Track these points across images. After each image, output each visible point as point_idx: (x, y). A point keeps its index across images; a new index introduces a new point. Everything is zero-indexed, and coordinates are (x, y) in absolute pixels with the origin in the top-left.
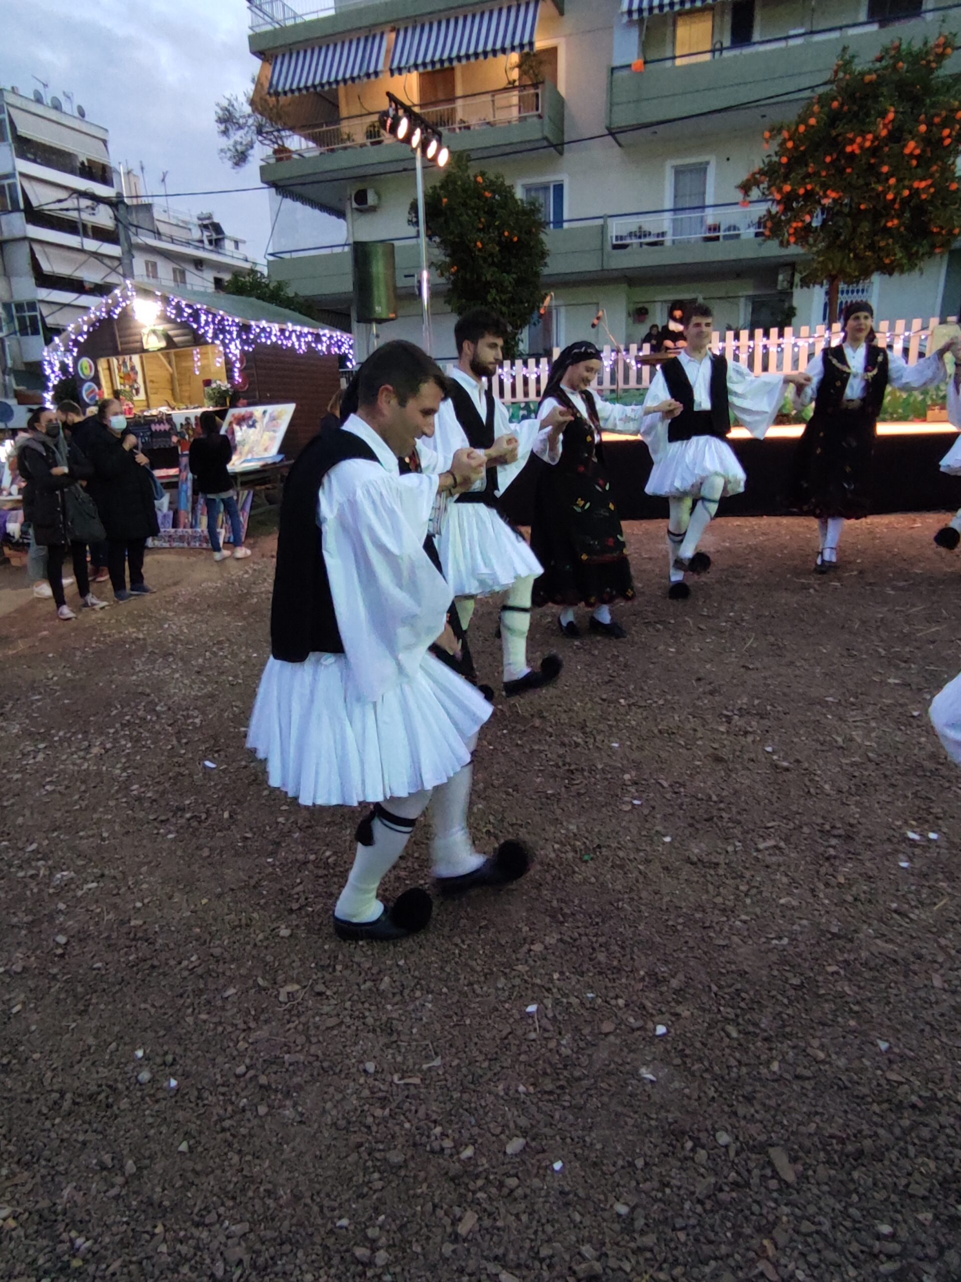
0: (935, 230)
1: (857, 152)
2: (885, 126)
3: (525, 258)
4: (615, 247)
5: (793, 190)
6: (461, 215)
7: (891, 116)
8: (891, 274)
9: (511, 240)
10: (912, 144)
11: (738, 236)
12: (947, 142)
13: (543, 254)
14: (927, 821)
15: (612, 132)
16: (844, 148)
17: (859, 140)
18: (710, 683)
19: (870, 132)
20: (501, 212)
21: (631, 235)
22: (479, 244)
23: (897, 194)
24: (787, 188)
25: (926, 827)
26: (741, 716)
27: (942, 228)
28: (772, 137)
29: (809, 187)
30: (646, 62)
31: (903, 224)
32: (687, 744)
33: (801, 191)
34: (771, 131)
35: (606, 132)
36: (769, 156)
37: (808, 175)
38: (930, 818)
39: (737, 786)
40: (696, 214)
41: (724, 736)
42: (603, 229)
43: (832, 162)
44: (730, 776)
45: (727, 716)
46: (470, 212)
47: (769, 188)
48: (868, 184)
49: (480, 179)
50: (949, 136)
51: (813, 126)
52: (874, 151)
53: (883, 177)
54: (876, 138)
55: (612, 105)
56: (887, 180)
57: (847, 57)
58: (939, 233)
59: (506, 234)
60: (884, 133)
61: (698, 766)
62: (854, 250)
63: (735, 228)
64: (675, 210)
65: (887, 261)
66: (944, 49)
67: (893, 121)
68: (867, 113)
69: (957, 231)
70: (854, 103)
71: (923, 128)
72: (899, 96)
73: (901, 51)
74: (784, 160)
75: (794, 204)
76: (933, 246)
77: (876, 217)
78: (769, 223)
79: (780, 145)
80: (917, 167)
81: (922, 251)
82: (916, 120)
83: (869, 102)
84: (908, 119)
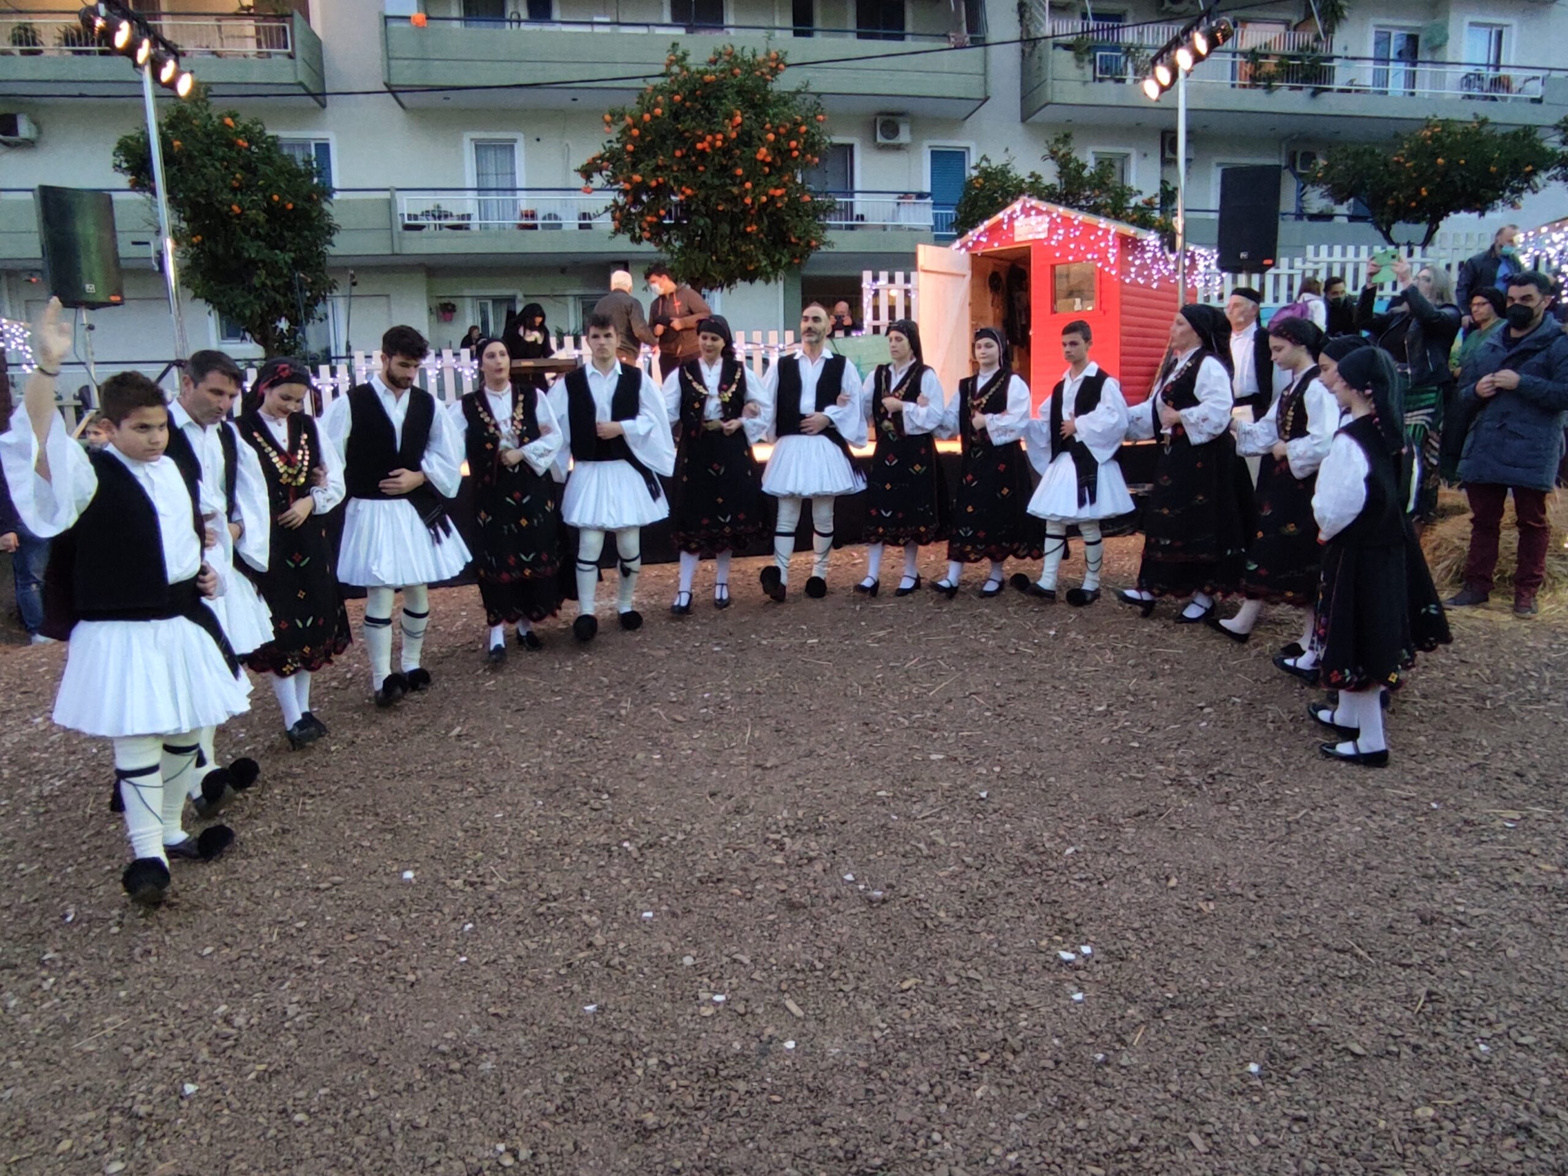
0: (793, 240)
1: (708, 150)
2: (734, 128)
3: (306, 233)
4: (408, 227)
5: (643, 182)
6: (205, 166)
7: (739, 119)
8: (752, 281)
9: (284, 206)
10: (764, 150)
11: (560, 226)
12: (796, 153)
13: (331, 230)
14: (1070, 932)
15: (392, 90)
16: (694, 144)
17: (709, 138)
18: (730, 798)
19: (719, 132)
20: (263, 168)
21: (426, 214)
22: (235, 208)
23: (755, 200)
24: (637, 178)
25: (1072, 938)
26: (793, 837)
27: (799, 238)
28: (613, 122)
29: (660, 180)
30: (428, 18)
31: (762, 231)
32: (744, 893)
33: (654, 183)
34: (612, 115)
35: (385, 89)
36: (610, 141)
37: (658, 168)
38: (1071, 926)
39: (836, 939)
40: (508, 197)
41: (785, 871)
42: (390, 204)
43: (683, 157)
44: (820, 928)
45: (775, 841)
46: (218, 165)
47: (614, 175)
48: (725, 185)
49: (228, 121)
50: (796, 149)
51: (657, 117)
52: (726, 152)
53: (738, 180)
54: (725, 139)
55: (389, 58)
56: (742, 183)
57: (679, 53)
58: (797, 245)
59: (276, 197)
60: (734, 135)
61: (773, 923)
62: (715, 253)
63: (556, 217)
64: (478, 189)
65: (752, 268)
66: (777, 64)
67: (741, 124)
68: (712, 112)
69: (814, 243)
70: (696, 100)
71: (771, 137)
72: (743, 101)
73: (736, 57)
74: (630, 147)
75: (644, 198)
76: (794, 256)
77: (734, 220)
78: (618, 214)
79: (623, 132)
80: (770, 174)
81: (784, 261)
82: (763, 128)
83: (712, 102)
84: (755, 125)
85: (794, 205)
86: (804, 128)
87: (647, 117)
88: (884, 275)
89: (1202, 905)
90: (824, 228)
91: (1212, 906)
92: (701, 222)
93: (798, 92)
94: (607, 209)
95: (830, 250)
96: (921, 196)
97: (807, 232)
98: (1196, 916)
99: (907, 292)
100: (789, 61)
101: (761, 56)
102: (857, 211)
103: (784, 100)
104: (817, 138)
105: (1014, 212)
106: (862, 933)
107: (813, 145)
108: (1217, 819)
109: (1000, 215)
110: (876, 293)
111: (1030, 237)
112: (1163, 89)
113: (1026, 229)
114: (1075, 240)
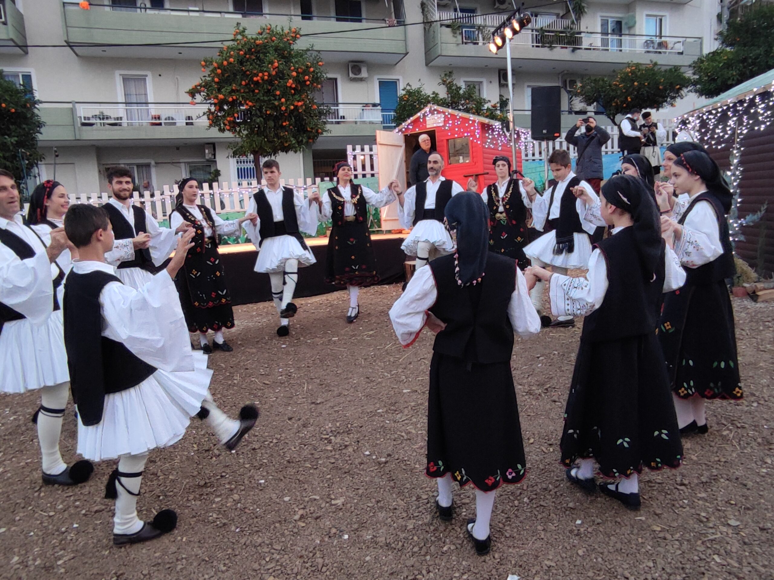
0: (309, 129)
1: (260, 81)
2: (274, 69)
4: (84, 125)
5: (225, 98)
7: (276, 64)
8: (286, 152)
9: (9, 110)
10: (291, 81)
11: (175, 123)
12: (308, 83)
15: (70, 45)
16: (252, 78)
17: (260, 74)
19: (266, 71)
21: (95, 116)
23: (287, 108)
24: (221, 96)
27: (312, 128)
28: (206, 66)
29: (234, 97)
30: (90, 4)
31: (291, 124)
33: (230, 99)
34: (205, 62)
35: (65, 44)
36: (205, 76)
37: (233, 91)
40: (143, 107)
42: (72, 111)
43: (246, 85)
47: (208, 95)
48: (270, 100)
50: (308, 80)
51: (231, 63)
52: (270, 82)
53: (277, 97)
54: (269, 75)
55: (67, 27)
56: (280, 99)
57: (241, 29)
58: (311, 132)
60: (274, 73)
62: (266, 137)
63: (173, 119)
64: (126, 103)
65: (287, 145)
66: (296, 35)
67: (277, 67)
68: (261, 61)
69: (320, 131)
70: (252, 54)
71: (294, 74)
72: (279, 55)
73: (273, 31)
74: (216, 80)
75: (225, 107)
76: (309, 138)
77: (276, 119)
78: (211, 116)
79: (212, 71)
81: (304, 140)
82: (290, 69)
83: (261, 55)
84: (285, 68)
85: (308, 110)
86: (312, 69)
87: (225, 63)
88: (358, 147)
90: (325, 123)
92: (258, 120)
93: (308, 50)
94: (204, 114)
95: (329, 135)
96: (374, 105)
97: (316, 125)
99: (371, 156)
100: (302, 33)
101: (286, 31)
102: (341, 114)
103: (300, 54)
104: (319, 74)
105: (426, 112)
107: (317, 78)
109: (419, 114)
110: (355, 158)
111: (435, 125)
112: (499, 48)
113: (432, 121)
114: (458, 126)
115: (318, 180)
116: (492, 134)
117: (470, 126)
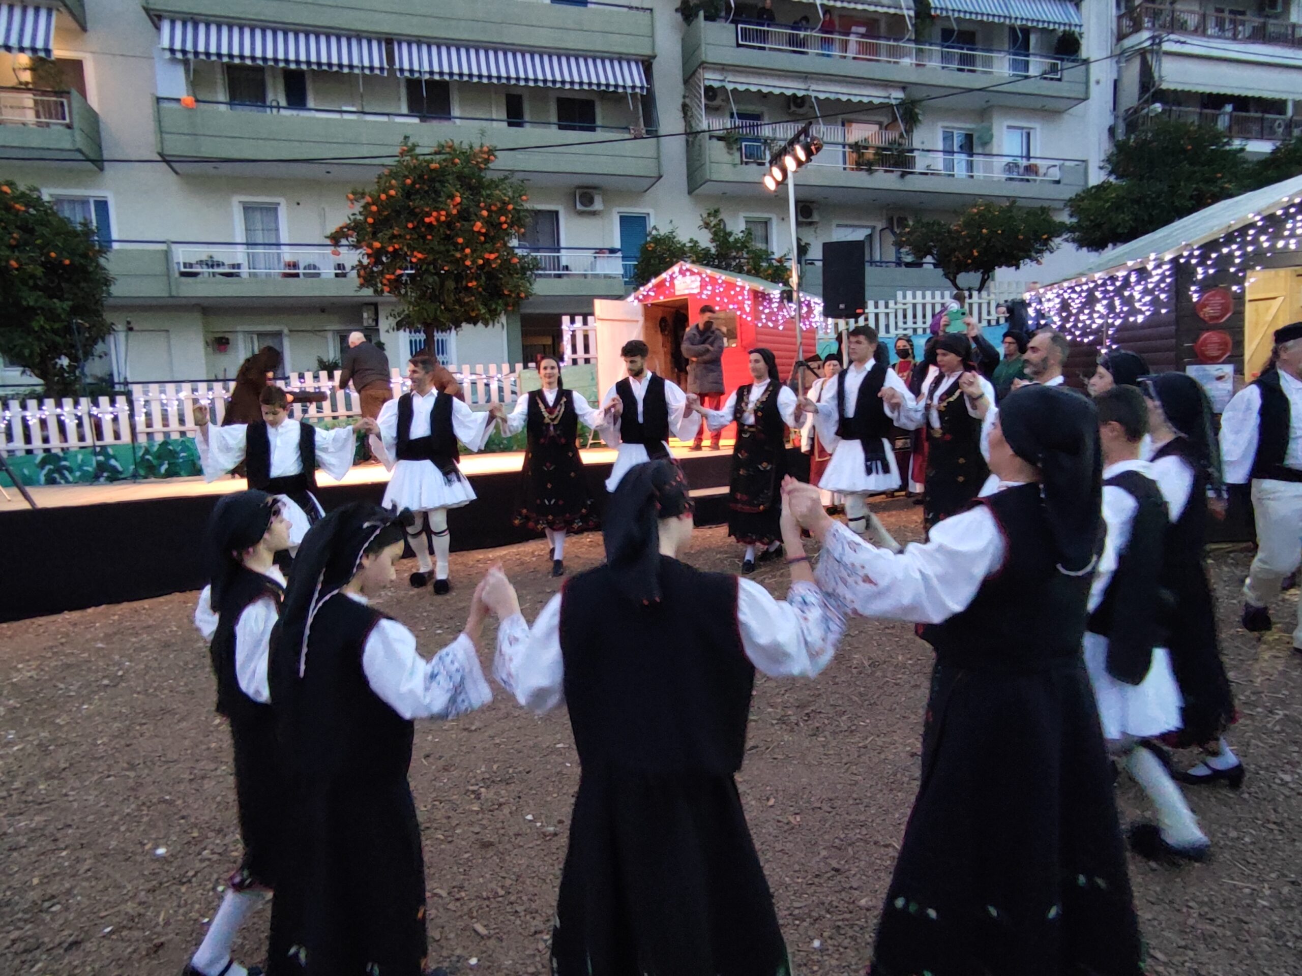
0: (506, 293)
1: (435, 223)
2: (455, 206)
3: (83, 284)
4: (183, 274)
5: (383, 248)
7: (458, 199)
8: (475, 324)
9: (62, 262)
10: (479, 224)
11: (318, 275)
12: (505, 226)
15: (166, 160)
16: (423, 218)
17: (435, 214)
18: (441, 757)
19: (443, 209)
20: (43, 230)
21: (201, 263)
22: (14, 263)
23: (473, 262)
24: (377, 245)
26: (488, 787)
27: (511, 291)
28: (356, 199)
29: (397, 246)
30: (197, 101)
31: (481, 285)
32: (446, 837)
33: (391, 249)
34: (354, 194)
35: (159, 158)
36: (354, 214)
37: (394, 237)
39: (516, 870)
40: (273, 250)
41: (480, 816)
42: (167, 254)
43: (414, 228)
44: (504, 860)
45: (473, 792)
47: (358, 241)
48: (448, 251)
49: (6, 189)
50: (505, 222)
51: (392, 196)
52: (449, 224)
53: (459, 246)
54: (447, 215)
55: (162, 133)
56: (463, 250)
57: (410, 144)
58: (509, 296)
59: (54, 255)
60: (455, 212)
61: (468, 860)
62: (443, 303)
63: (315, 267)
64: (247, 244)
65: (473, 314)
66: (488, 157)
67: (460, 203)
68: (437, 193)
69: (523, 295)
70: (424, 183)
71: (485, 213)
72: (462, 185)
73: (455, 150)
74: (370, 220)
75: (384, 259)
76: (507, 305)
77: (458, 278)
78: (362, 272)
79: (364, 207)
80: (485, 242)
81: (500, 309)
82: (478, 206)
83: (437, 185)
84: (472, 204)
85: (507, 266)
86: (511, 207)
88: (579, 319)
89: (791, 819)
90: (532, 282)
91: (798, 819)
92: (431, 280)
94: (353, 269)
96: (613, 251)
97: (517, 286)
98: (786, 827)
101: (476, 148)
102: (563, 263)
103: (494, 185)
104: (522, 214)
105: (674, 273)
106: (536, 863)
107: (519, 219)
108: (808, 749)
109: (664, 275)
110: (574, 333)
111: (687, 292)
112: (778, 183)
113: (683, 286)
114: (720, 294)
115: (519, 366)
116: (770, 308)
117: (737, 294)
